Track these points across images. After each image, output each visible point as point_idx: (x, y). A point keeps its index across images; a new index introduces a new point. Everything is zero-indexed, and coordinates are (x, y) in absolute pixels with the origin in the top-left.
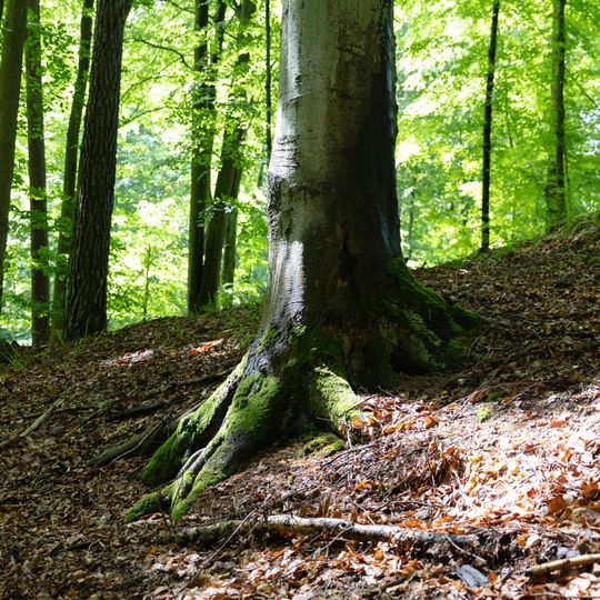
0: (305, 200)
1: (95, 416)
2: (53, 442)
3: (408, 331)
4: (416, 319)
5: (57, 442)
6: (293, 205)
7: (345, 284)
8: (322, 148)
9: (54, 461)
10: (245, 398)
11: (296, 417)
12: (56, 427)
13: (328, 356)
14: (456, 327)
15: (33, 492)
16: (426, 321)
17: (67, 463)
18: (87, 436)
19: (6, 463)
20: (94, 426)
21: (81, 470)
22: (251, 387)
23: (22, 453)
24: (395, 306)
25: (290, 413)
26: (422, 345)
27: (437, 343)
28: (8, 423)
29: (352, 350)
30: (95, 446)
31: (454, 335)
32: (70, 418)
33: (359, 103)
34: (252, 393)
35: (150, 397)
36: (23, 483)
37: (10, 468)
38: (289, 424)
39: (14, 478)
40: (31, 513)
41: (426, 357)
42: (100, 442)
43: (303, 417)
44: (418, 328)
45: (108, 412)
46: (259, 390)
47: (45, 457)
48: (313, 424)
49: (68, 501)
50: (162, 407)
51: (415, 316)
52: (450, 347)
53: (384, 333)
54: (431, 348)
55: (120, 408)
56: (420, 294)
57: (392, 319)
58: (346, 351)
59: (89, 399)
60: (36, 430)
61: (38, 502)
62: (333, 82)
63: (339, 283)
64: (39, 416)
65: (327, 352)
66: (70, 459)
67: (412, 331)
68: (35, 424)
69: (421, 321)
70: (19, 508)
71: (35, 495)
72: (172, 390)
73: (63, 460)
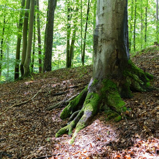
0: (106, 42)
1: (48, 95)
2: (38, 102)
3: (134, 80)
4: (136, 77)
5: (39, 102)
6: (102, 44)
7: (117, 67)
8: (111, 28)
9: (38, 108)
10: (89, 100)
11: (104, 105)
12: (39, 98)
13: (113, 88)
14: (148, 79)
15: (32, 118)
16: (139, 77)
17: (41, 109)
18: (46, 100)
19: (27, 107)
20: (48, 97)
21: (44, 111)
22: (91, 96)
23: (31, 105)
24: (130, 73)
25: (102, 104)
26: (138, 84)
27: (142, 84)
28: (29, 95)
29: (119, 86)
30: (48, 104)
31: (147, 81)
32: (43, 94)
33: (121, 15)
34: (91, 98)
35: (61, 90)
36: (30, 115)
37: (28, 109)
38: (102, 107)
39: (28, 113)
40: (30, 127)
41: (139, 87)
42: (49, 103)
43: (106, 106)
44: (137, 79)
45: (51, 94)
46: (93, 97)
47: (36, 107)
48: (109, 108)
49: (40, 123)
50: (64, 93)
51: (136, 76)
52: (147, 85)
53: (128, 81)
54: (141, 85)
55: (54, 93)
56: (137, 70)
57: (130, 77)
58: (118, 86)
59: (47, 89)
60: (35, 98)
61: (33, 123)
62: (114, 8)
63: (116, 67)
64: (36, 94)
65: (113, 87)
66: (42, 108)
67: (136, 80)
68: (34, 96)
69: (138, 77)
70: (28, 124)
71: (32, 120)
72: (66, 89)
73: (40, 108)
